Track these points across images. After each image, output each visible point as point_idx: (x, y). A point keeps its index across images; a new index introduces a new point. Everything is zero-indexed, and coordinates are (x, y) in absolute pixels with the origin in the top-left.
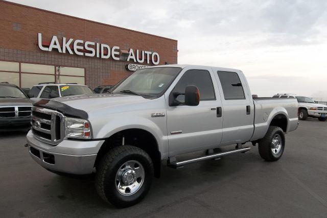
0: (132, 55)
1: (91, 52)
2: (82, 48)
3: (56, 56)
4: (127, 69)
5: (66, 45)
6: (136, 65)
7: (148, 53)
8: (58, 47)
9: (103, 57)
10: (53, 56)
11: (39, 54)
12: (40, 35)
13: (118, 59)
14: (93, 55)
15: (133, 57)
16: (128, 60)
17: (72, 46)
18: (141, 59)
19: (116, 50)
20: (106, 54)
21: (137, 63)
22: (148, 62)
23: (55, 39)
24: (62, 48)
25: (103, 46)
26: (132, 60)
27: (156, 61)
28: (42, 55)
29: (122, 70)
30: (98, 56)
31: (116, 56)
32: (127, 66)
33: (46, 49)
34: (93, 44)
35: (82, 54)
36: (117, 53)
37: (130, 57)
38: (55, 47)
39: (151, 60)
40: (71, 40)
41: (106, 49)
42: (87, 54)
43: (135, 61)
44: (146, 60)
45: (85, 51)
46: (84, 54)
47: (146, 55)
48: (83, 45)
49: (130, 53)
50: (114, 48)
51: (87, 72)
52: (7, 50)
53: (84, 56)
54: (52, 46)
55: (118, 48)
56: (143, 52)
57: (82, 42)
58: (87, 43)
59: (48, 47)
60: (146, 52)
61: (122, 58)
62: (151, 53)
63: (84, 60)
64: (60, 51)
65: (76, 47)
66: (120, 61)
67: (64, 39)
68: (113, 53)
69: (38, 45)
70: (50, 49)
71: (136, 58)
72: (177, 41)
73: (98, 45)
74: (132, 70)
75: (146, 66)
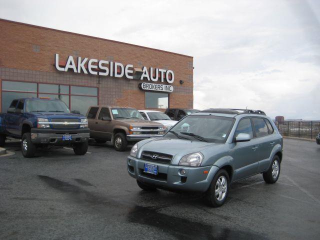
0: (145, 73)
1: (105, 71)
2: (96, 67)
3: (71, 76)
4: (140, 88)
5: (81, 65)
6: (149, 84)
7: (163, 71)
8: (74, 66)
10: (68, 76)
11: (55, 75)
12: (57, 56)
13: (131, 77)
14: (106, 74)
15: (147, 76)
16: (142, 78)
17: (86, 65)
18: (155, 78)
19: (129, 69)
20: (119, 73)
21: (151, 82)
22: (162, 81)
23: (71, 59)
24: (77, 68)
25: (116, 64)
26: (145, 79)
27: (171, 79)
28: (58, 75)
29: (136, 89)
30: (111, 75)
31: (129, 74)
32: (140, 84)
33: (62, 69)
34: (107, 62)
35: (95, 73)
36: (131, 72)
37: (143, 75)
38: (71, 67)
39: (165, 79)
40: (86, 60)
41: (119, 68)
42: (101, 74)
43: (149, 79)
44: (160, 78)
45: (99, 70)
46: (98, 73)
47: (160, 73)
48: (97, 64)
49: (144, 71)
50: (128, 66)
51: (100, 92)
52: (27, 72)
53: (98, 76)
54: (68, 66)
55: (132, 66)
56: (157, 70)
57: (96, 61)
58: (101, 62)
59: (64, 67)
60: (160, 70)
61: (135, 77)
62: (165, 71)
64: (75, 71)
65: (90, 66)
66: (133, 79)
67: (80, 59)
68: (127, 71)
69: (55, 65)
70: (66, 70)
71: (150, 77)
72: (192, 58)
73: (112, 63)
74: (146, 89)
75: (161, 85)
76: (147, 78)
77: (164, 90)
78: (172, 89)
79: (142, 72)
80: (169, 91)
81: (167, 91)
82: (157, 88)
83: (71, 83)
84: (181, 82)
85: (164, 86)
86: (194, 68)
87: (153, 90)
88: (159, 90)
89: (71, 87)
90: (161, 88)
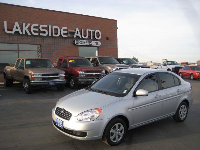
0: (78, 33)
1: (44, 32)
2: (37, 30)
3: (19, 37)
4: (74, 44)
5: (25, 29)
6: (81, 40)
7: (92, 31)
8: (19, 30)
9: (54, 35)
10: (16, 37)
11: (6, 36)
12: (5, 23)
13: (66, 36)
14: (46, 34)
15: (79, 35)
16: (75, 37)
17: (29, 29)
18: (85, 36)
19: (64, 30)
20: (56, 33)
21: (82, 39)
22: (92, 38)
23: (17, 24)
24: (22, 31)
25: (54, 27)
26: (78, 37)
27: (98, 37)
28: (8, 36)
29: (71, 45)
30: (50, 35)
31: (64, 34)
32: (74, 41)
33: (10, 32)
34: (46, 26)
35: (37, 34)
36: (66, 32)
37: (76, 35)
38: (17, 30)
39: (94, 36)
40: (29, 25)
41: (56, 30)
42: (41, 34)
43: (81, 37)
44: (89, 36)
45: (40, 32)
46: (39, 34)
47: (89, 32)
48: (38, 27)
50: (63, 28)
53: (39, 36)
54: (15, 30)
55: (66, 28)
56: (87, 30)
57: (37, 25)
58: (41, 26)
59: (12, 30)
60: (89, 30)
61: (69, 35)
62: (94, 31)
63: (40, 38)
64: (21, 33)
65: (32, 29)
66: (68, 38)
67: (24, 24)
68: (62, 32)
69: (4, 30)
70: (13, 32)
71: (81, 35)
72: (116, 21)
73: (50, 27)
74: (78, 44)
75: (90, 41)
76: (79, 36)
77: (93, 45)
78: (99, 43)
79: (75, 32)
80: (97, 45)
81: (96, 45)
82: (87, 43)
83: (19, 42)
84: (107, 38)
85: (93, 42)
86: (118, 28)
87: (84, 45)
88: (89, 45)
89: (19, 45)
90: (90, 44)
